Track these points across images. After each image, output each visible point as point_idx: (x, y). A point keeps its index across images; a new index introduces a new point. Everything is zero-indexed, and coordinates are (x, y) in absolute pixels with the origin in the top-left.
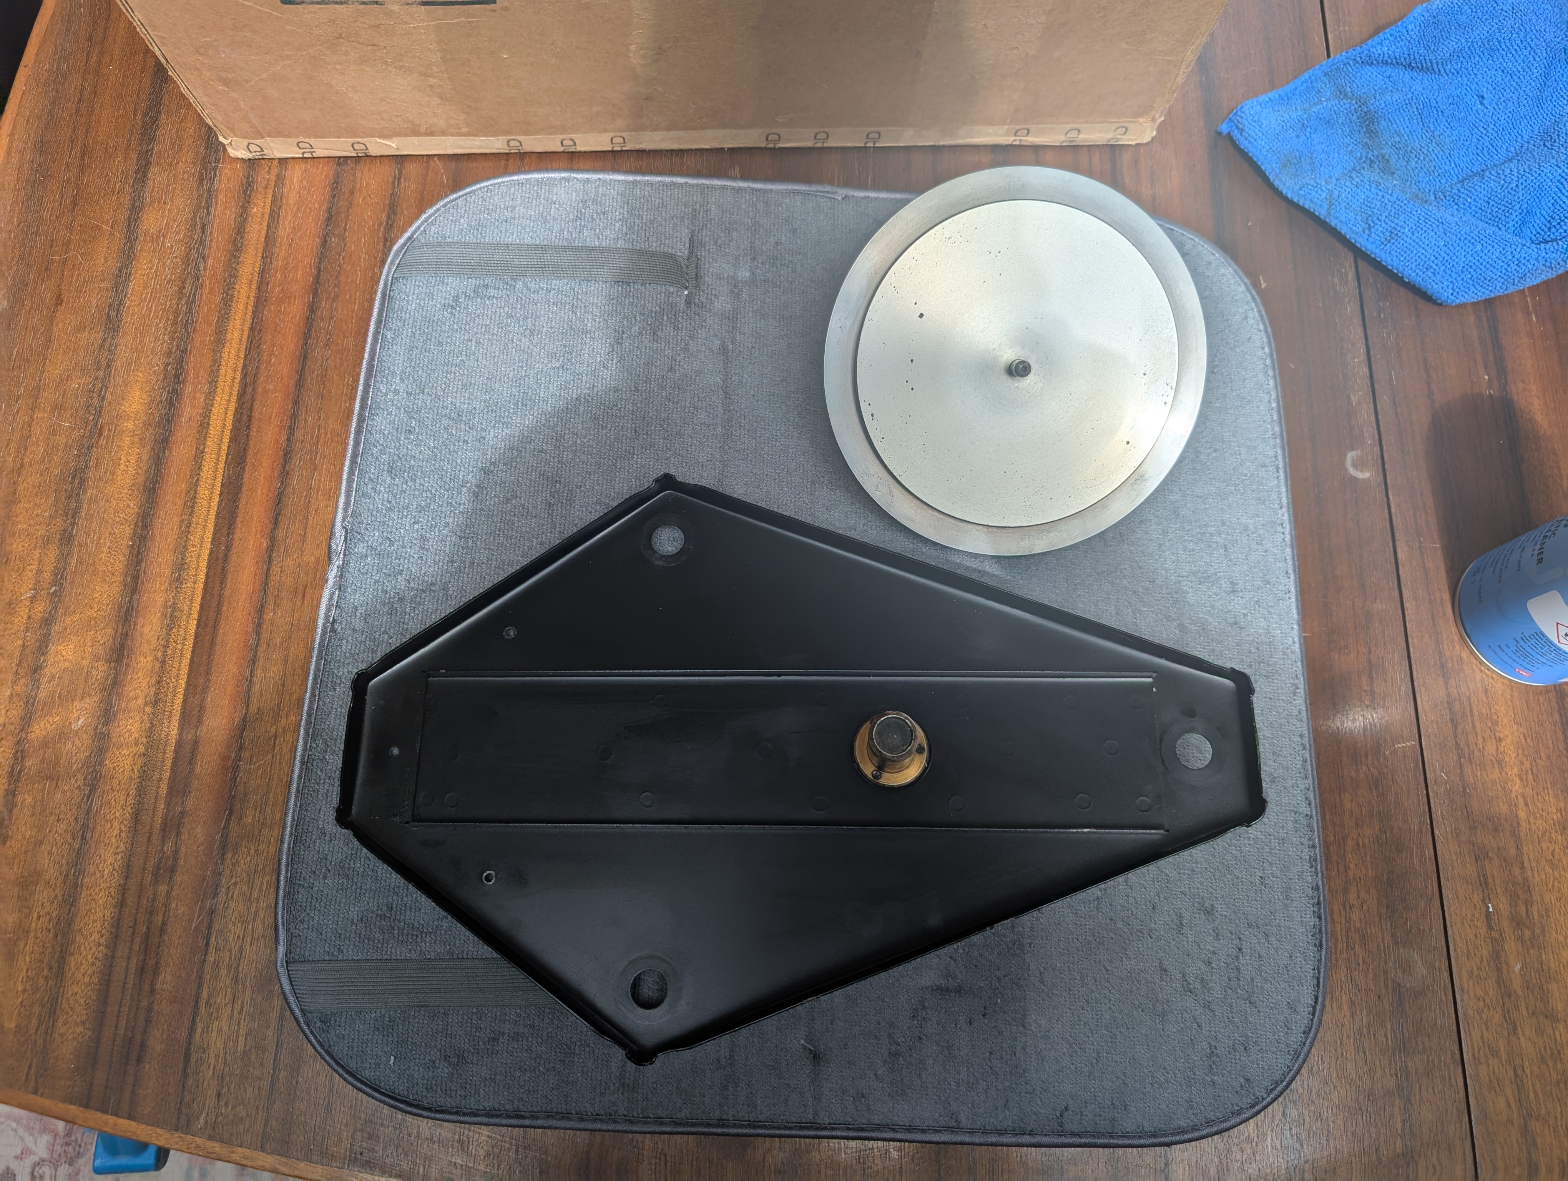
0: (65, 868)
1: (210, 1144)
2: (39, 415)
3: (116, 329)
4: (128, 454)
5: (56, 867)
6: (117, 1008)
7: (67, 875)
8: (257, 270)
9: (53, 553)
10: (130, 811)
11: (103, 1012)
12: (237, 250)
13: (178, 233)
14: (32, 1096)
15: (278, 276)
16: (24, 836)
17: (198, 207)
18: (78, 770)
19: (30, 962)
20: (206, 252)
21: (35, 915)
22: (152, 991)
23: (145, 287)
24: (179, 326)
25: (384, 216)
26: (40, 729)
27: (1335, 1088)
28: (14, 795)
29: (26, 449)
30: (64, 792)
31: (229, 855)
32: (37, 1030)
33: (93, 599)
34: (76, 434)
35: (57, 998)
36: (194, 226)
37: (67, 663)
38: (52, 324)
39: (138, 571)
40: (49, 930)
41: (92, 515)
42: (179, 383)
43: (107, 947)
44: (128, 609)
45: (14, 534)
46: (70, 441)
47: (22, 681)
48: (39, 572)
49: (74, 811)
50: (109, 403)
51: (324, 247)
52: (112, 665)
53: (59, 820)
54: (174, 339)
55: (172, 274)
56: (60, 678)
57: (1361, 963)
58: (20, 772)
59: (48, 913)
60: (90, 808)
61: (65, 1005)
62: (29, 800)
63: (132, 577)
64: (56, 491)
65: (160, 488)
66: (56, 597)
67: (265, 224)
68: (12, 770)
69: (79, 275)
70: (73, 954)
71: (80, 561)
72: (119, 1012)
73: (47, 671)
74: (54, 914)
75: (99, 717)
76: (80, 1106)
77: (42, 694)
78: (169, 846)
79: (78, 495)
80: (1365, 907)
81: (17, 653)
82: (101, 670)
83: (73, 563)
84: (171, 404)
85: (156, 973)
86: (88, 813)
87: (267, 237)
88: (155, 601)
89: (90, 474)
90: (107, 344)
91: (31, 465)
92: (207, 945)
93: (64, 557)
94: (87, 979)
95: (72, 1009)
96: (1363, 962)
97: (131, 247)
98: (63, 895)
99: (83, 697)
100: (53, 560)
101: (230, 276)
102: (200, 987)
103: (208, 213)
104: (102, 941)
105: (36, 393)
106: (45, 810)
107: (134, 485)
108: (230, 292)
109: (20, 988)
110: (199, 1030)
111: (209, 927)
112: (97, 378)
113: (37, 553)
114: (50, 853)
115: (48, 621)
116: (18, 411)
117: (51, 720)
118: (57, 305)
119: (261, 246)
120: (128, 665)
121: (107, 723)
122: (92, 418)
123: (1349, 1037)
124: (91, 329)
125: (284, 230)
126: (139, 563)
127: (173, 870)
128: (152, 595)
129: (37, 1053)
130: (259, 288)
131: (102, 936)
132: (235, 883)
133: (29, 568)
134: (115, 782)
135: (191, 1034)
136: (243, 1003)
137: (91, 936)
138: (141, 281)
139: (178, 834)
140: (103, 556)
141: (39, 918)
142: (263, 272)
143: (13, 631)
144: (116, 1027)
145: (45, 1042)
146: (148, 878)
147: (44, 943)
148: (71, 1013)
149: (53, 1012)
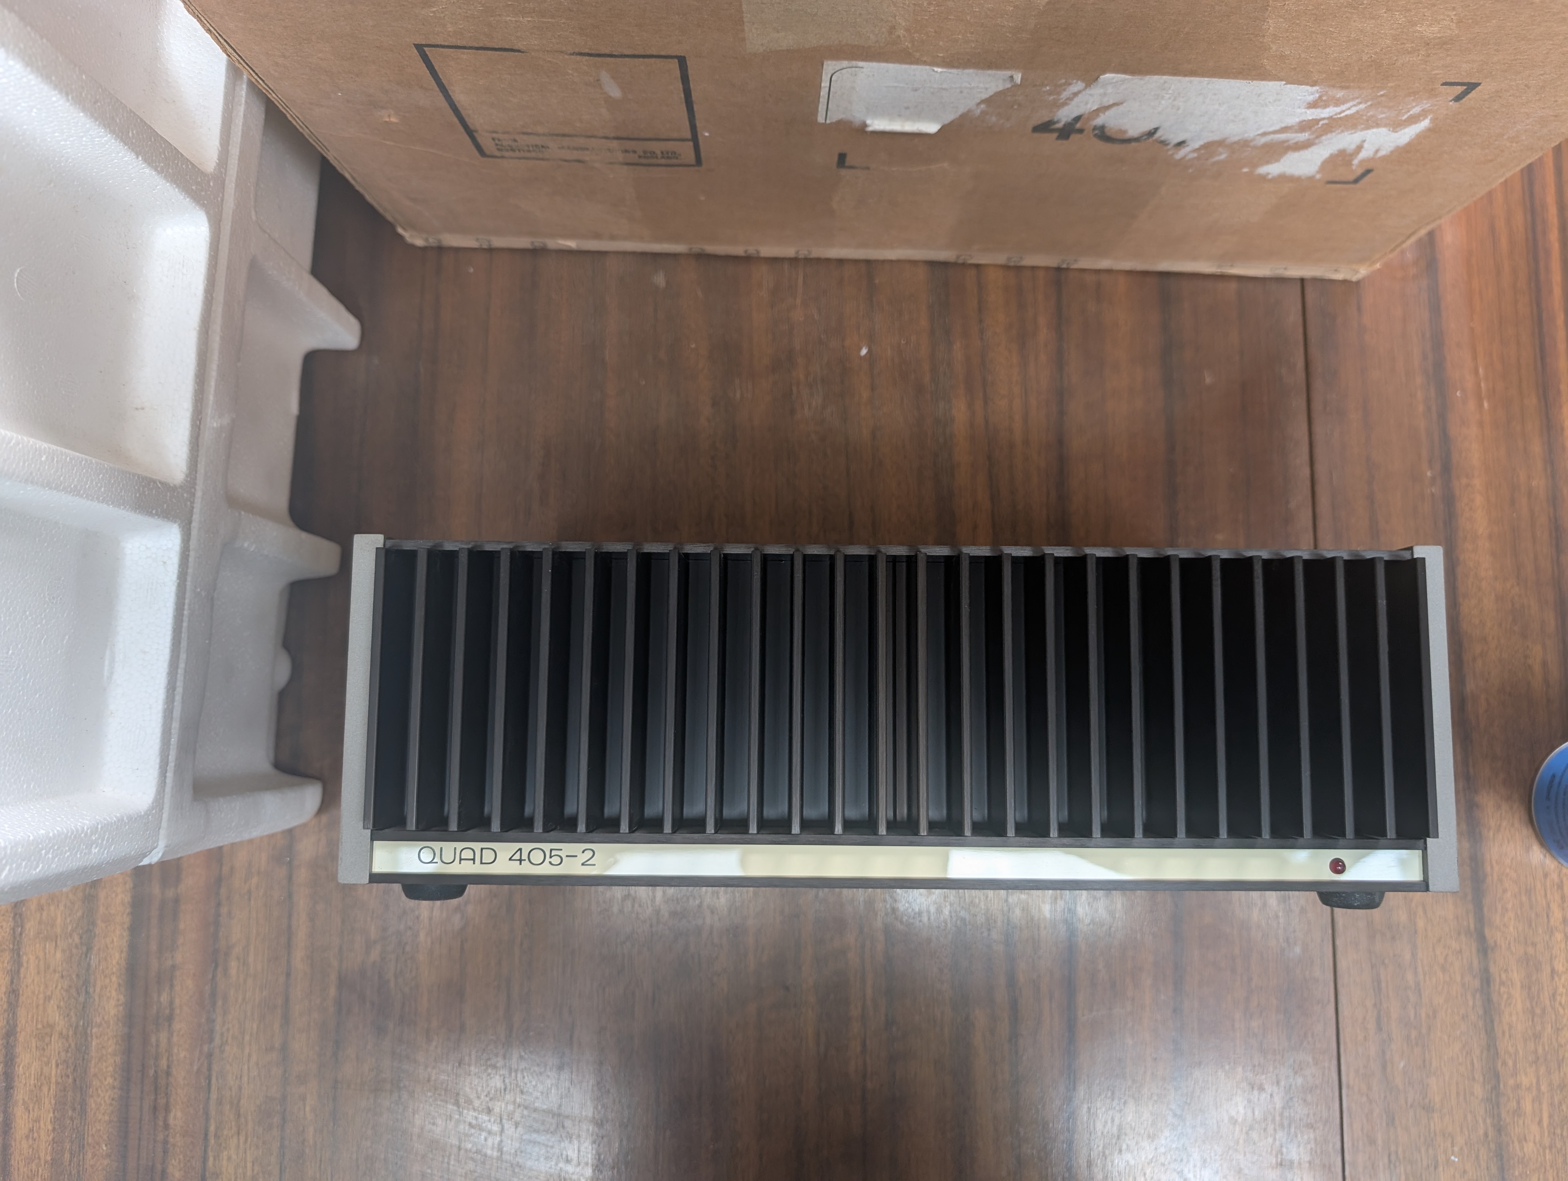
85: (167, 1109)
92: (209, 1084)
102: (207, 1120)
110: (211, 1159)
111: (210, 1069)
127: (170, 1019)
132: (228, 1030)
135: (205, 1162)
136: (247, 1134)
137: (105, 1079)
139: (172, 986)
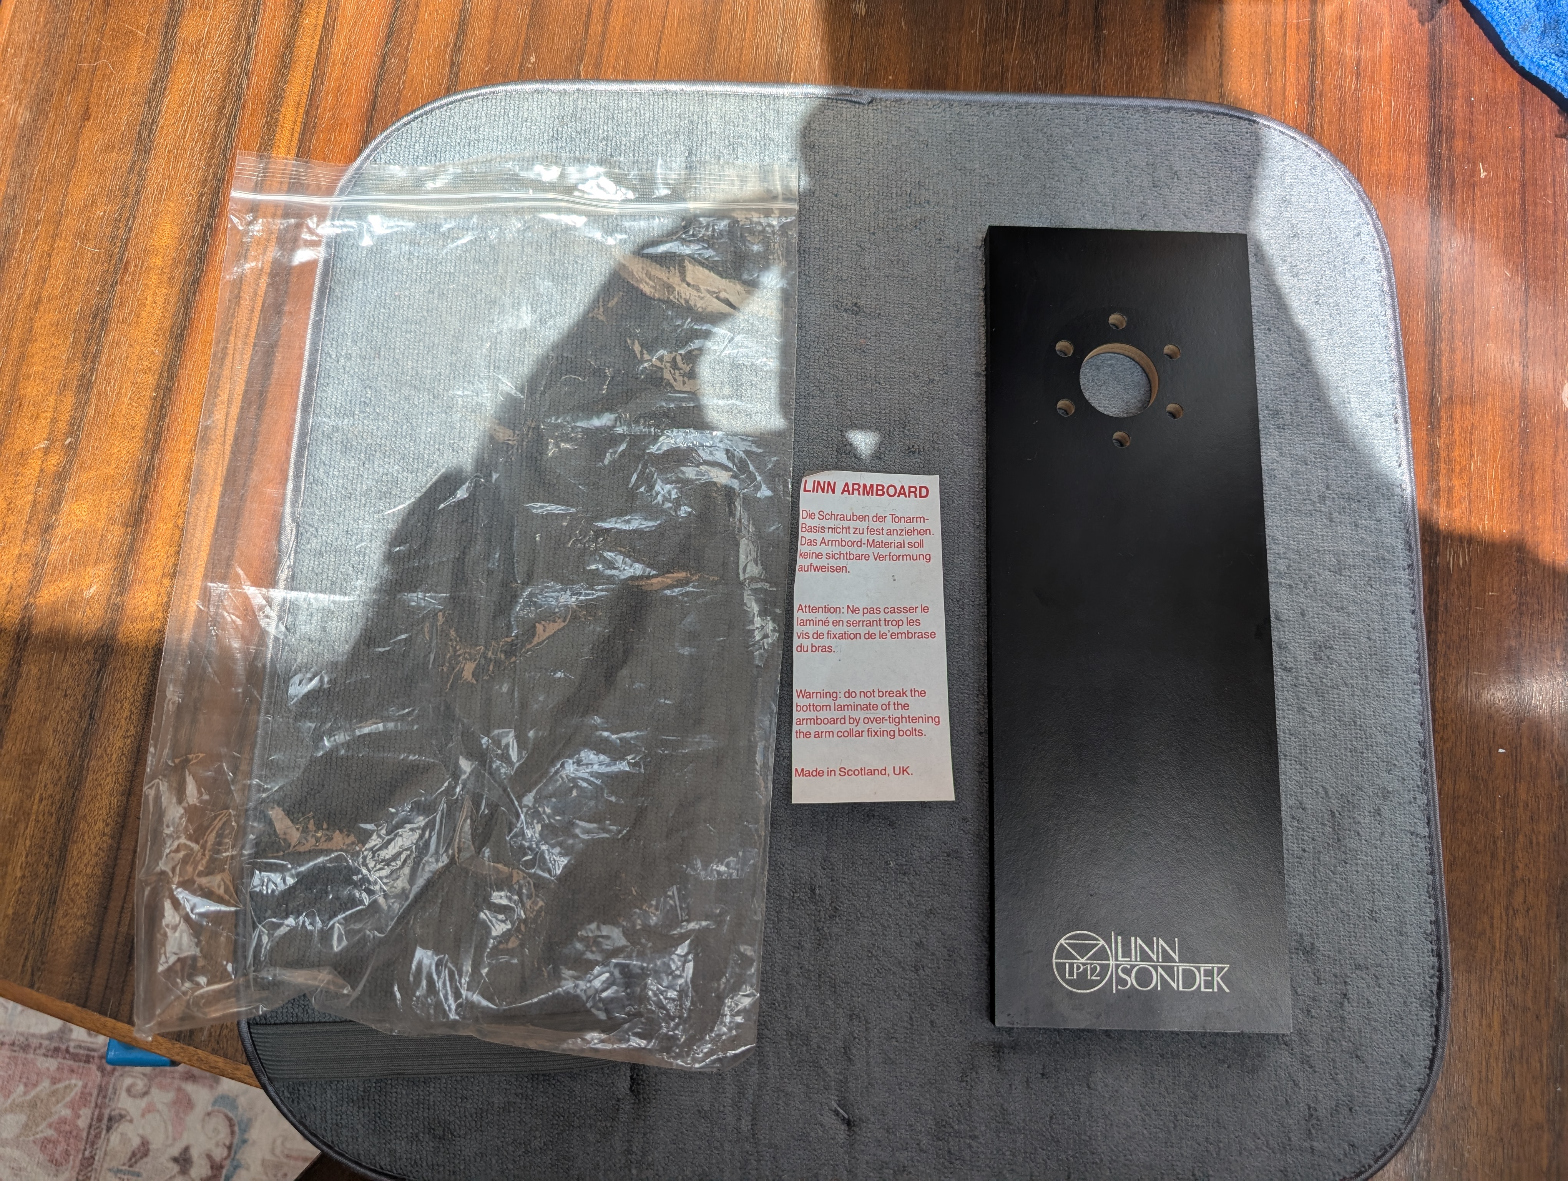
0: (70, 748)
1: (213, 1058)
2: (59, 243)
3: (147, 152)
4: (155, 294)
5: (61, 746)
6: (120, 904)
7: (72, 756)
8: (306, 91)
9: (69, 400)
10: (142, 692)
11: (106, 908)
12: (285, 67)
13: (220, 44)
14: (29, 990)
15: (330, 98)
16: (28, 710)
17: (243, 16)
18: (88, 643)
19: (30, 846)
20: (250, 67)
21: (37, 796)
23: (182, 104)
24: (216, 150)
25: (452, 37)
26: (49, 595)
27: (1475, 1113)
28: (19, 665)
29: (44, 281)
30: (72, 666)
32: (36, 918)
33: (111, 455)
34: (99, 268)
35: (57, 888)
36: (238, 36)
37: (80, 524)
38: (78, 141)
39: (161, 427)
40: (52, 814)
41: (113, 361)
42: (213, 216)
43: (112, 838)
44: (148, 469)
45: (29, 376)
46: (93, 276)
47: (32, 540)
48: (54, 421)
49: (82, 686)
50: (137, 234)
51: (383, 68)
52: (129, 530)
53: (66, 695)
54: (210, 166)
55: (211, 91)
56: (72, 539)
57: (1519, 975)
58: (26, 640)
59: (51, 795)
60: (100, 685)
61: (65, 896)
62: (35, 671)
63: (154, 434)
64: (75, 331)
65: (189, 335)
66: (72, 450)
67: (317, 38)
68: (18, 637)
69: (109, 86)
70: (76, 842)
71: (98, 412)
72: (123, 908)
73: (59, 531)
74: (57, 797)
75: (112, 586)
76: (78, 1005)
77: (53, 556)
79: (99, 337)
80: (1531, 913)
81: (28, 509)
82: (116, 535)
83: (92, 412)
84: (204, 240)
86: (97, 691)
87: (319, 53)
88: (178, 462)
89: (114, 314)
90: (137, 168)
91: (49, 300)
93: (81, 406)
94: (89, 871)
95: (72, 900)
96: (1523, 976)
97: (167, 58)
98: (68, 777)
99: (96, 563)
100: (69, 408)
101: (275, 96)
103: (255, 22)
104: (107, 830)
105: (57, 220)
106: (51, 684)
107: (160, 329)
108: (275, 116)
109: (19, 874)
112: (124, 206)
113: (52, 399)
114: (55, 731)
115: (61, 476)
116: (37, 239)
117: (61, 585)
118: (84, 120)
119: (311, 64)
120: (146, 531)
121: (121, 593)
122: (117, 250)
123: (1497, 1059)
124: (121, 149)
125: (338, 46)
126: (162, 417)
128: (175, 455)
129: (34, 944)
130: (307, 112)
131: (107, 825)
133: (44, 415)
134: (128, 659)
138: (177, 97)
140: (124, 407)
141: (41, 800)
142: (313, 94)
143: (23, 484)
144: (119, 923)
145: (44, 933)
147: (46, 827)
148: (71, 905)
149: (53, 902)
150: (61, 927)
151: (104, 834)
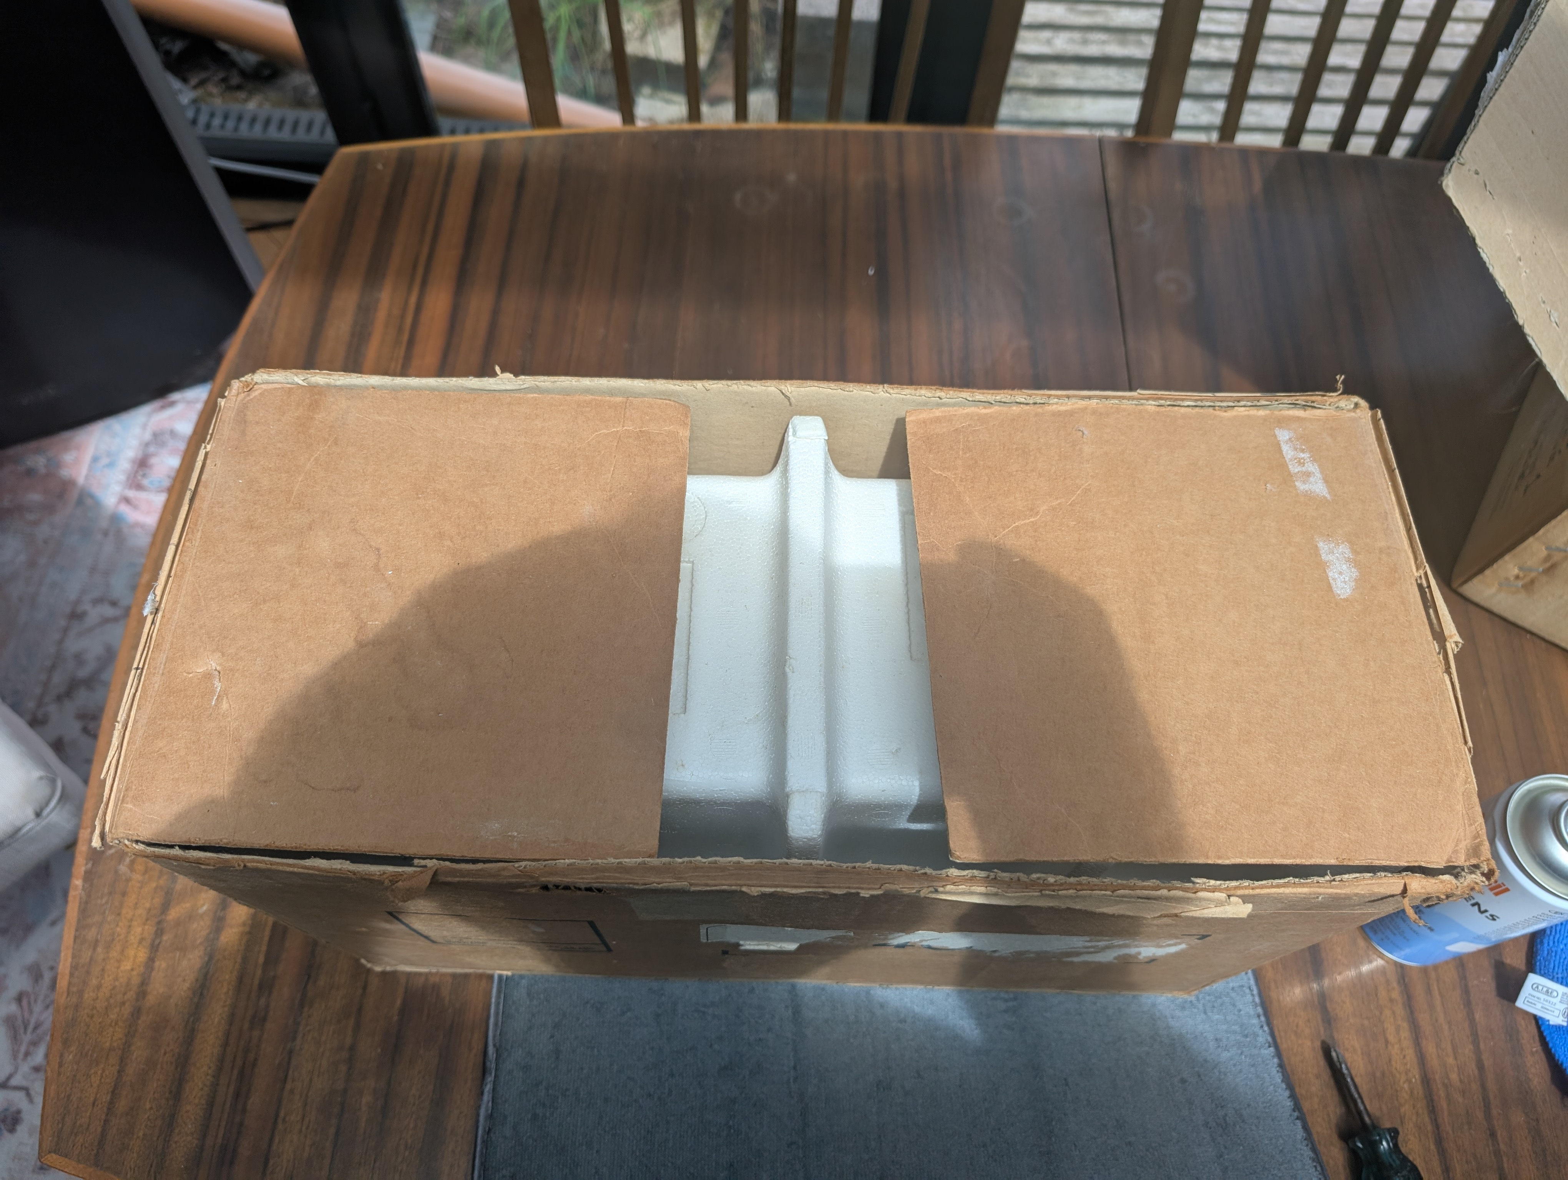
0: (186, 1017)
5: (180, 1015)
6: (217, 1122)
7: (187, 1022)
10: (236, 975)
11: (207, 1126)
18: (201, 944)
19: (157, 1087)
21: (163, 1051)
22: (244, 1111)
26: (174, 914)
31: (306, 1009)
32: (158, 1137)
35: (174, 1115)
40: (172, 1063)
43: (213, 1076)
47: (165, 877)
49: (196, 974)
53: (184, 980)
58: (158, 944)
59: (172, 1050)
60: (207, 972)
61: (180, 1120)
62: (164, 965)
68: (153, 943)
70: (188, 1081)
72: (219, 1126)
74: (177, 1051)
78: (263, 1001)
85: (247, 1097)
86: (206, 976)
92: (286, 1076)
94: (197, 1101)
95: (185, 1123)
102: (279, 1108)
104: (210, 1072)
106: (174, 973)
109: (148, 1106)
110: (277, 1140)
111: (289, 1062)
114: (176, 1005)
117: (184, 906)
127: (264, 1019)
129: (157, 1156)
131: (210, 1068)
132: (309, 1031)
135: (270, 1145)
136: (309, 1122)
137: (202, 1068)
139: (270, 993)
144: (216, 1136)
145: (164, 1147)
146: (246, 1026)
147: (168, 1072)
148: (184, 1126)
149: (171, 1125)
150: (176, 1143)
151: (208, 1074)
